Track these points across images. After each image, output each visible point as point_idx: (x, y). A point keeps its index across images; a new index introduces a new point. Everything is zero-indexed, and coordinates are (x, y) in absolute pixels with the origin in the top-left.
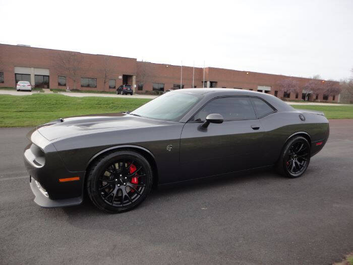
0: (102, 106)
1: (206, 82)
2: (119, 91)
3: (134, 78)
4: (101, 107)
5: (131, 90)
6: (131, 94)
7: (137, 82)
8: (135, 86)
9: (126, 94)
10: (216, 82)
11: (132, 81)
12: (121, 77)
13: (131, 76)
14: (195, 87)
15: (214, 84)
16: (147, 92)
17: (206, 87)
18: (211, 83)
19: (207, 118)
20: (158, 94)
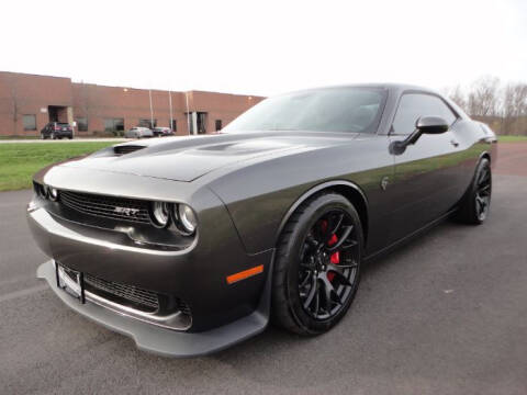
0: (29, 157)
1: (191, 113)
2: (46, 134)
3: (70, 111)
4: (27, 160)
5: (68, 130)
6: (70, 137)
7: (76, 118)
8: (74, 124)
9: (60, 138)
10: (206, 113)
11: (66, 117)
12: (45, 110)
13: (63, 108)
14: (175, 122)
15: (202, 116)
16: (96, 134)
17: (191, 121)
18: (199, 114)
19: (420, 125)
20: (115, 135)
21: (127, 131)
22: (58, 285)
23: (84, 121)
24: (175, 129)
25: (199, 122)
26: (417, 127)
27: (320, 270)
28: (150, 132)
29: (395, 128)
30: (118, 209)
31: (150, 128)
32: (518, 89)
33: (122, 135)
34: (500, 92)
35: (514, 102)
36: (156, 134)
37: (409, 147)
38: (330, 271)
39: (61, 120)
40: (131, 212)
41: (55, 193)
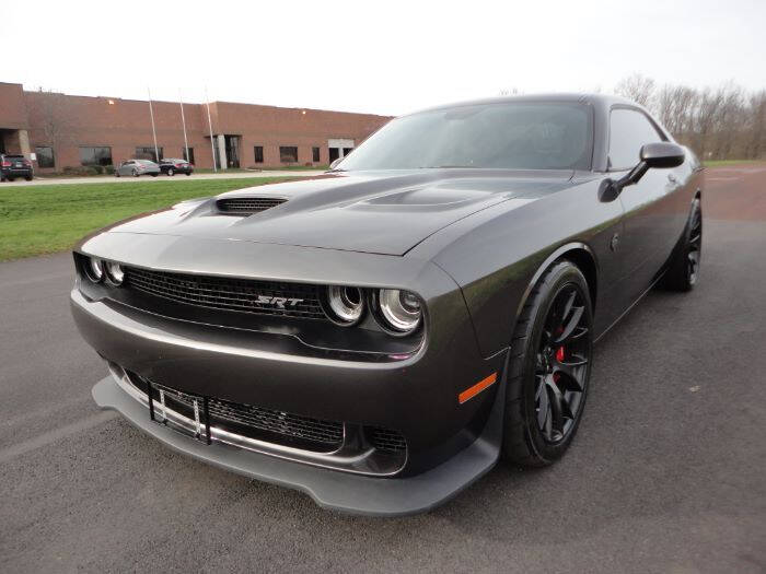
1: (215, 137)
3: (23, 137)
5: (25, 167)
6: (28, 177)
7: (34, 148)
8: (33, 157)
9: (11, 180)
10: (238, 137)
11: (18, 146)
13: (12, 132)
14: (191, 150)
15: (234, 141)
16: (68, 172)
17: (217, 149)
18: (228, 138)
19: (646, 156)
20: (100, 173)
21: (117, 165)
22: (153, 417)
23: (47, 153)
24: (192, 161)
25: (229, 149)
26: (643, 160)
27: (545, 373)
28: (156, 167)
29: (612, 161)
30: (263, 299)
31: (155, 161)
32: (677, 95)
33: (111, 172)
34: (654, 99)
35: (672, 113)
36: (165, 170)
37: (626, 190)
38: (557, 372)
39: (10, 150)
40: (287, 305)
41: (119, 276)
